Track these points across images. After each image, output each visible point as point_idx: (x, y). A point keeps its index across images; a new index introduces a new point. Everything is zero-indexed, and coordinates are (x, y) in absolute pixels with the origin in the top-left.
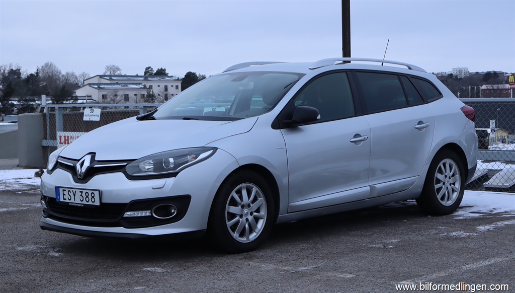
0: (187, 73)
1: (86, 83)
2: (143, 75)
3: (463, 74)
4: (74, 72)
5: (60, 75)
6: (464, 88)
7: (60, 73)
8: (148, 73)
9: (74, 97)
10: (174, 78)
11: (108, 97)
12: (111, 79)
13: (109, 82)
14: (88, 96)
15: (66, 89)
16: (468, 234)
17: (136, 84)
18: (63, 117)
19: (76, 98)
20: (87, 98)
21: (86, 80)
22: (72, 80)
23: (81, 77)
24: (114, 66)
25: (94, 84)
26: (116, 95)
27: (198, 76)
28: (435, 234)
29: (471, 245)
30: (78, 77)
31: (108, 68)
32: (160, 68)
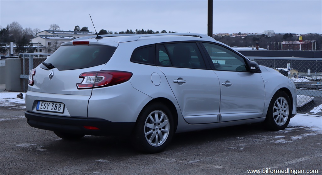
0: (101, 30)
1: (38, 35)
2: (74, 31)
3: (271, 34)
4: (30, 28)
5: (22, 30)
6: (272, 43)
7: (22, 28)
8: (77, 30)
9: (30, 43)
10: (92, 33)
11: (51, 44)
12: (53, 33)
13: (52, 35)
14: (39, 43)
15: (25, 38)
16: (286, 141)
17: (69, 36)
18: (34, 61)
19: (32, 44)
20: (38, 44)
21: (38, 33)
22: (29, 33)
23: (35, 31)
24: (55, 25)
25: (43, 36)
26: (57, 43)
27: (107, 32)
28: (267, 141)
29: (289, 149)
30: (33, 31)
31: (52, 26)
32: (84, 27)
